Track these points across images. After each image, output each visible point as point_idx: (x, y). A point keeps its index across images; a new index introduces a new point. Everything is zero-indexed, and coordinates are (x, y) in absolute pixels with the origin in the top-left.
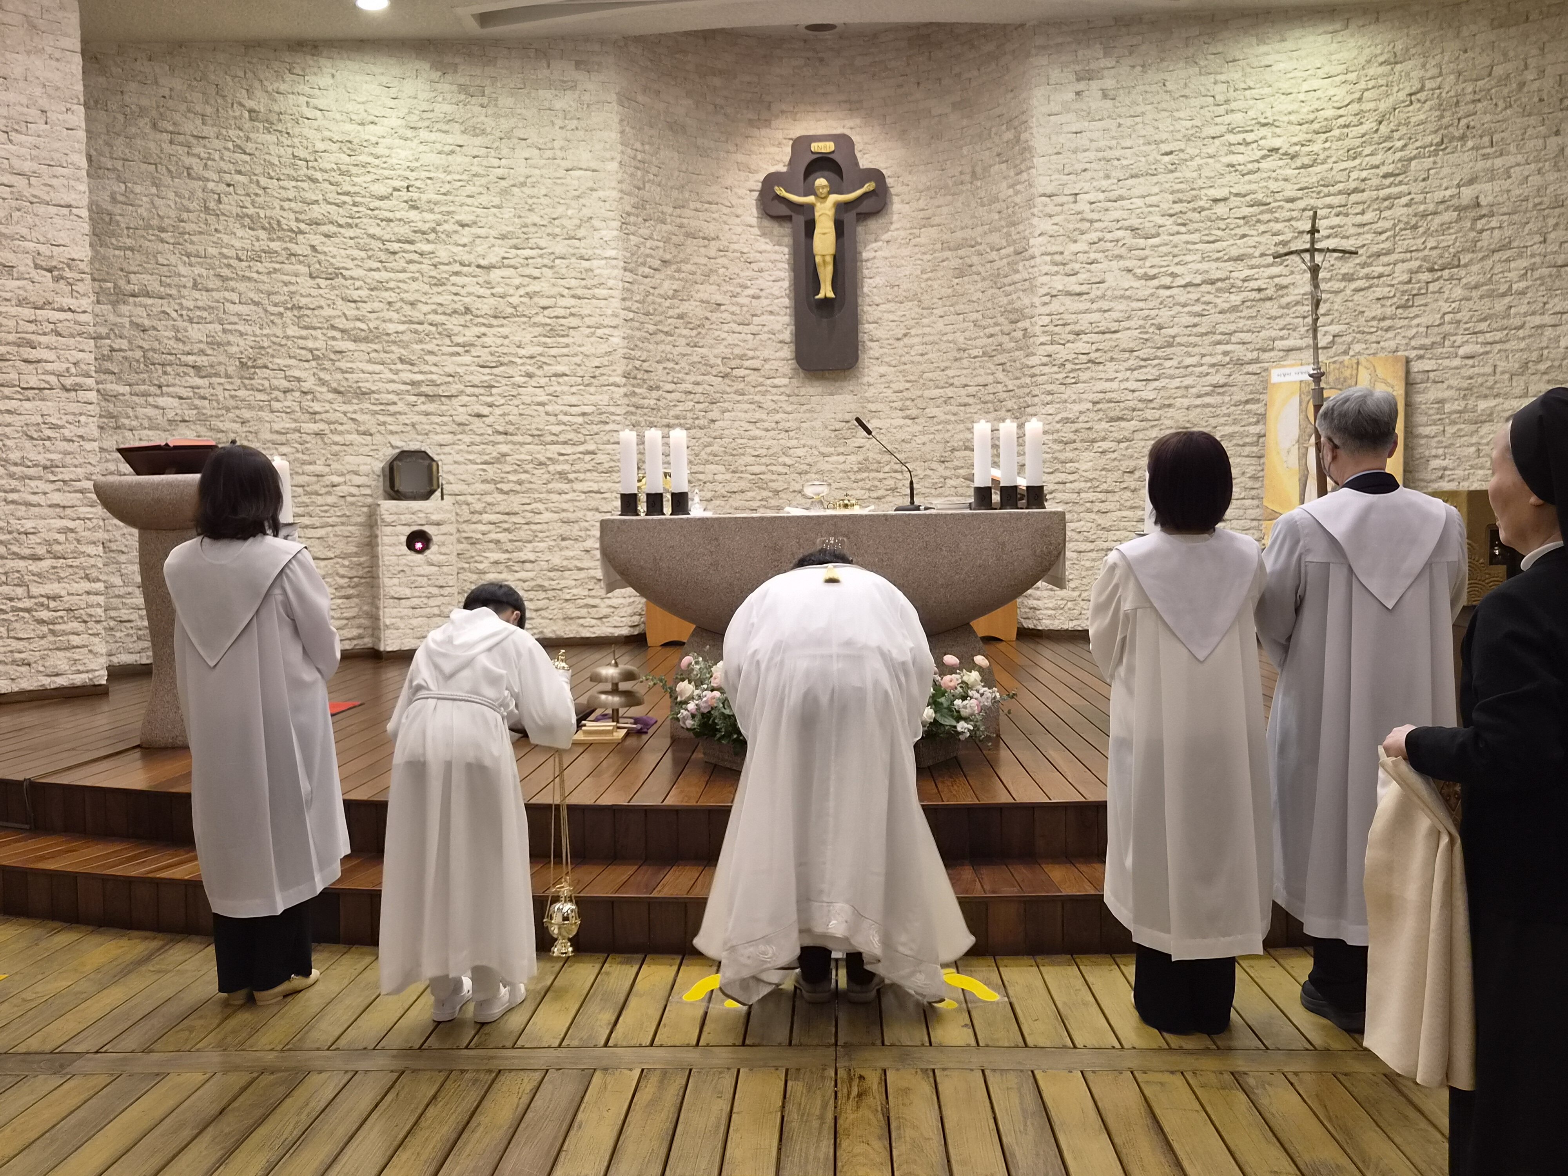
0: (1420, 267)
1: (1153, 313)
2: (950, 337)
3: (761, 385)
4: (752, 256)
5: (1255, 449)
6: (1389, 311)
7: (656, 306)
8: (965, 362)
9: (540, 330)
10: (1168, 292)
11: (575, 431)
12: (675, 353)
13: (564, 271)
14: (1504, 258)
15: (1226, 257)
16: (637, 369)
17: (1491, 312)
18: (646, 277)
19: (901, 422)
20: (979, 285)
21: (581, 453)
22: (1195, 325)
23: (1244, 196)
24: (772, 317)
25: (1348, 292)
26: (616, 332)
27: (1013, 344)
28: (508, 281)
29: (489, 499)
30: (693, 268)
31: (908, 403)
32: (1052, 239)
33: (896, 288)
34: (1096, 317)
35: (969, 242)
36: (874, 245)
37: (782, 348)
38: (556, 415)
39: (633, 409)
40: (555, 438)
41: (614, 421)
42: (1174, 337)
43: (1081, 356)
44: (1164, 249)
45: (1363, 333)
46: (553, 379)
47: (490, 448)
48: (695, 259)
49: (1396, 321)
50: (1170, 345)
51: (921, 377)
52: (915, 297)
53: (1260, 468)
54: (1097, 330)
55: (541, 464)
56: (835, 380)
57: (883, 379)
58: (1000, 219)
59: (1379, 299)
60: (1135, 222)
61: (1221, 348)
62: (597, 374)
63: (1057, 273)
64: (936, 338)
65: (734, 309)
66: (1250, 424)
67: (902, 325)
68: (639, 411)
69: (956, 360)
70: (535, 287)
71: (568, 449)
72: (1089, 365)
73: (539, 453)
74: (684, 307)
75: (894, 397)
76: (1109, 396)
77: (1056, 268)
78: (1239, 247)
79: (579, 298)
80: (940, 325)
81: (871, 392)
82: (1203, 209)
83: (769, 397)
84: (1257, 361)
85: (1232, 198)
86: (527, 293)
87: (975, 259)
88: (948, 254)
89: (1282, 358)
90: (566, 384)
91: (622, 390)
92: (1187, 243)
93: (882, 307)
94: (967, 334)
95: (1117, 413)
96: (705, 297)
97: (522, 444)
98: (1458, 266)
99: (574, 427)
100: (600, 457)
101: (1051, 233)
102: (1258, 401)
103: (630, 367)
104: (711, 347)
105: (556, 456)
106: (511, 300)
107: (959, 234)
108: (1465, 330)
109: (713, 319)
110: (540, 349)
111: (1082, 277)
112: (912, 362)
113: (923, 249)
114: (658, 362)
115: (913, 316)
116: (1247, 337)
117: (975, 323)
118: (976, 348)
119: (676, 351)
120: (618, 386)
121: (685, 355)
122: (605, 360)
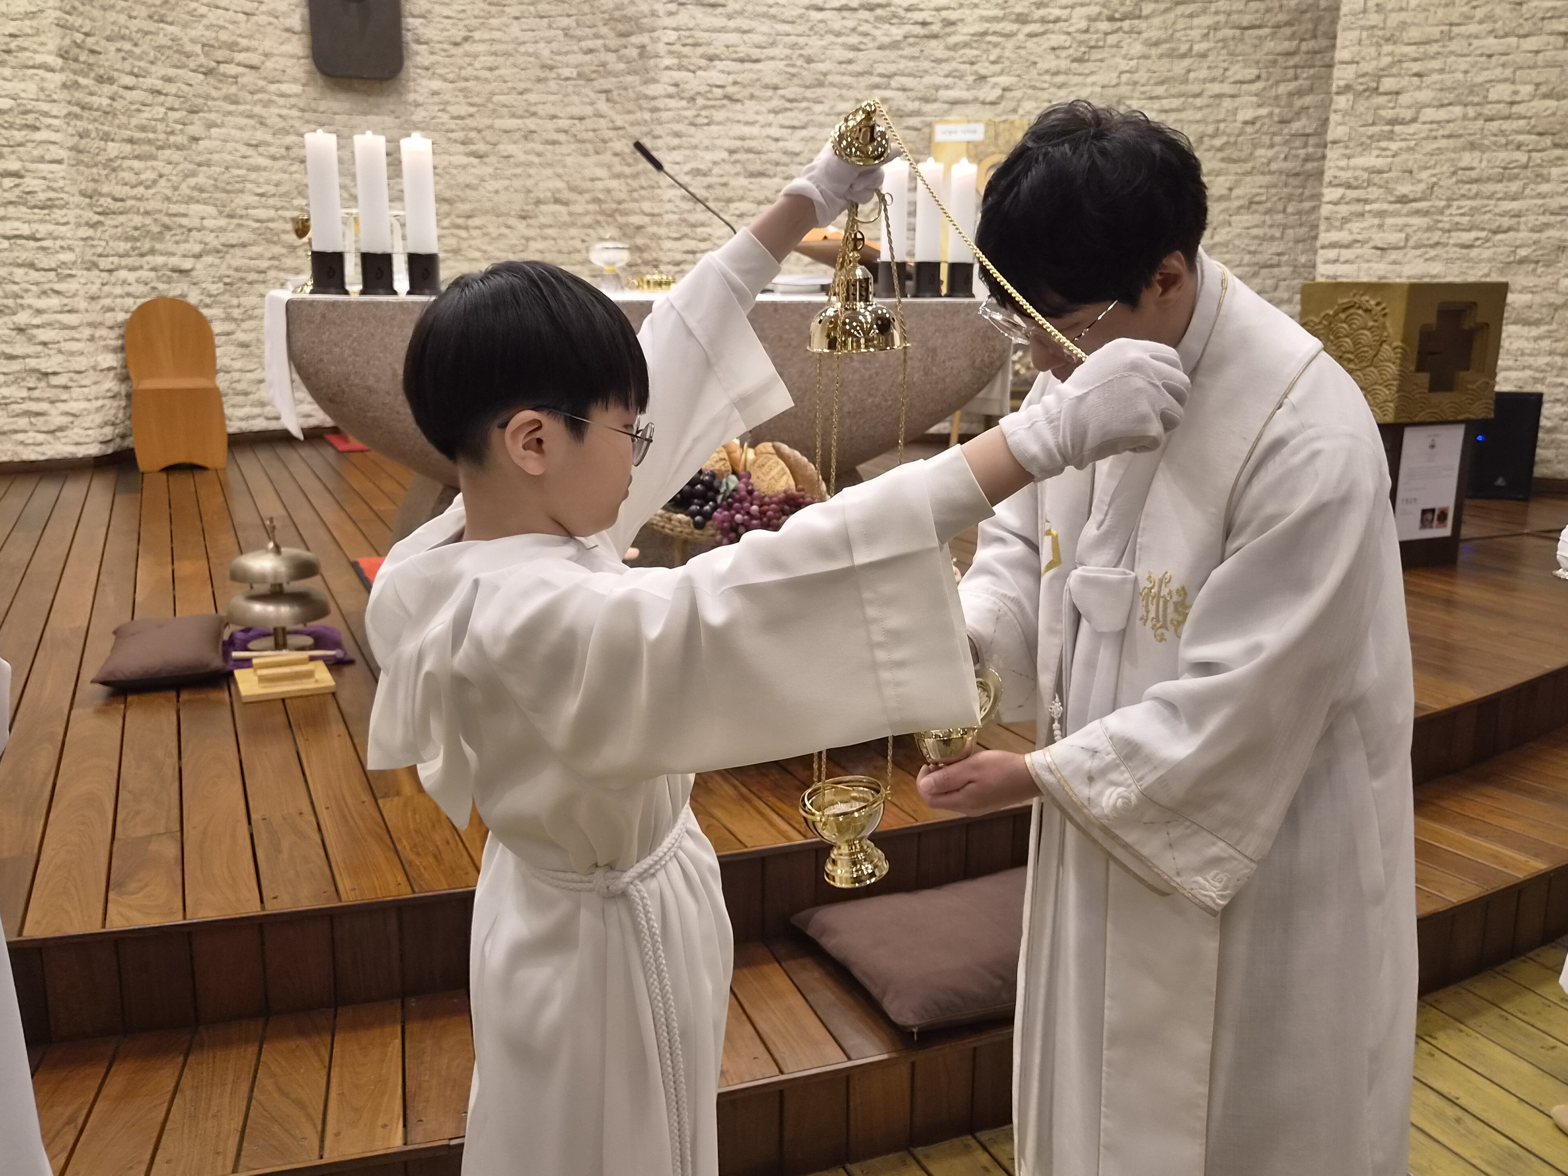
0: (1100, 14)
1: (802, 40)
2: (530, 48)
3: (262, 90)
6: (1064, 64)
8: (553, 85)
10: (819, 15)
12: (134, 29)
14: (1188, 12)
16: (78, 46)
17: (1169, 74)
19: (464, 160)
22: (850, 62)
25: (1021, 37)
27: (622, 66)
31: (473, 134)
34: (733, 38)
37: (288, 41)
39: (77, 110)
41: (49, 126)
42: (825, 75)
43: (715, 90)
45: (1034, 88)
49: (1071, 77)
50: (821, 84)
51: (489, 100)
54: (735, 56)
56: (368, 93)
57: (436, 99)
59: (1054, 49)
62: (13, 46)
64: (510, 47)
67: (461, 24)
68: (86, 114)
69: (539, 80)
72: (725, 102)
75: (452, 124)
76: (748, 144)
80: (515, 30)
81: (418, 115)
83: (274, 110)
84: (917, 113)
89: (946, 112)
91: (58, 78)
94: (555, 46)
95: (757, 167)
98: (1139, 17)
100: (30, 183)
103: (67, 41)
104: (185, 26)
108: (1143, 93)
112: (477, 78)
114: (108, 39)
115: (476, 12)
116: (908, 82)
117: (566, 31)
118: (567, 66)
119: (135, 25)
120: (52, 70)
121: (147, 33)
122: (27, 26)
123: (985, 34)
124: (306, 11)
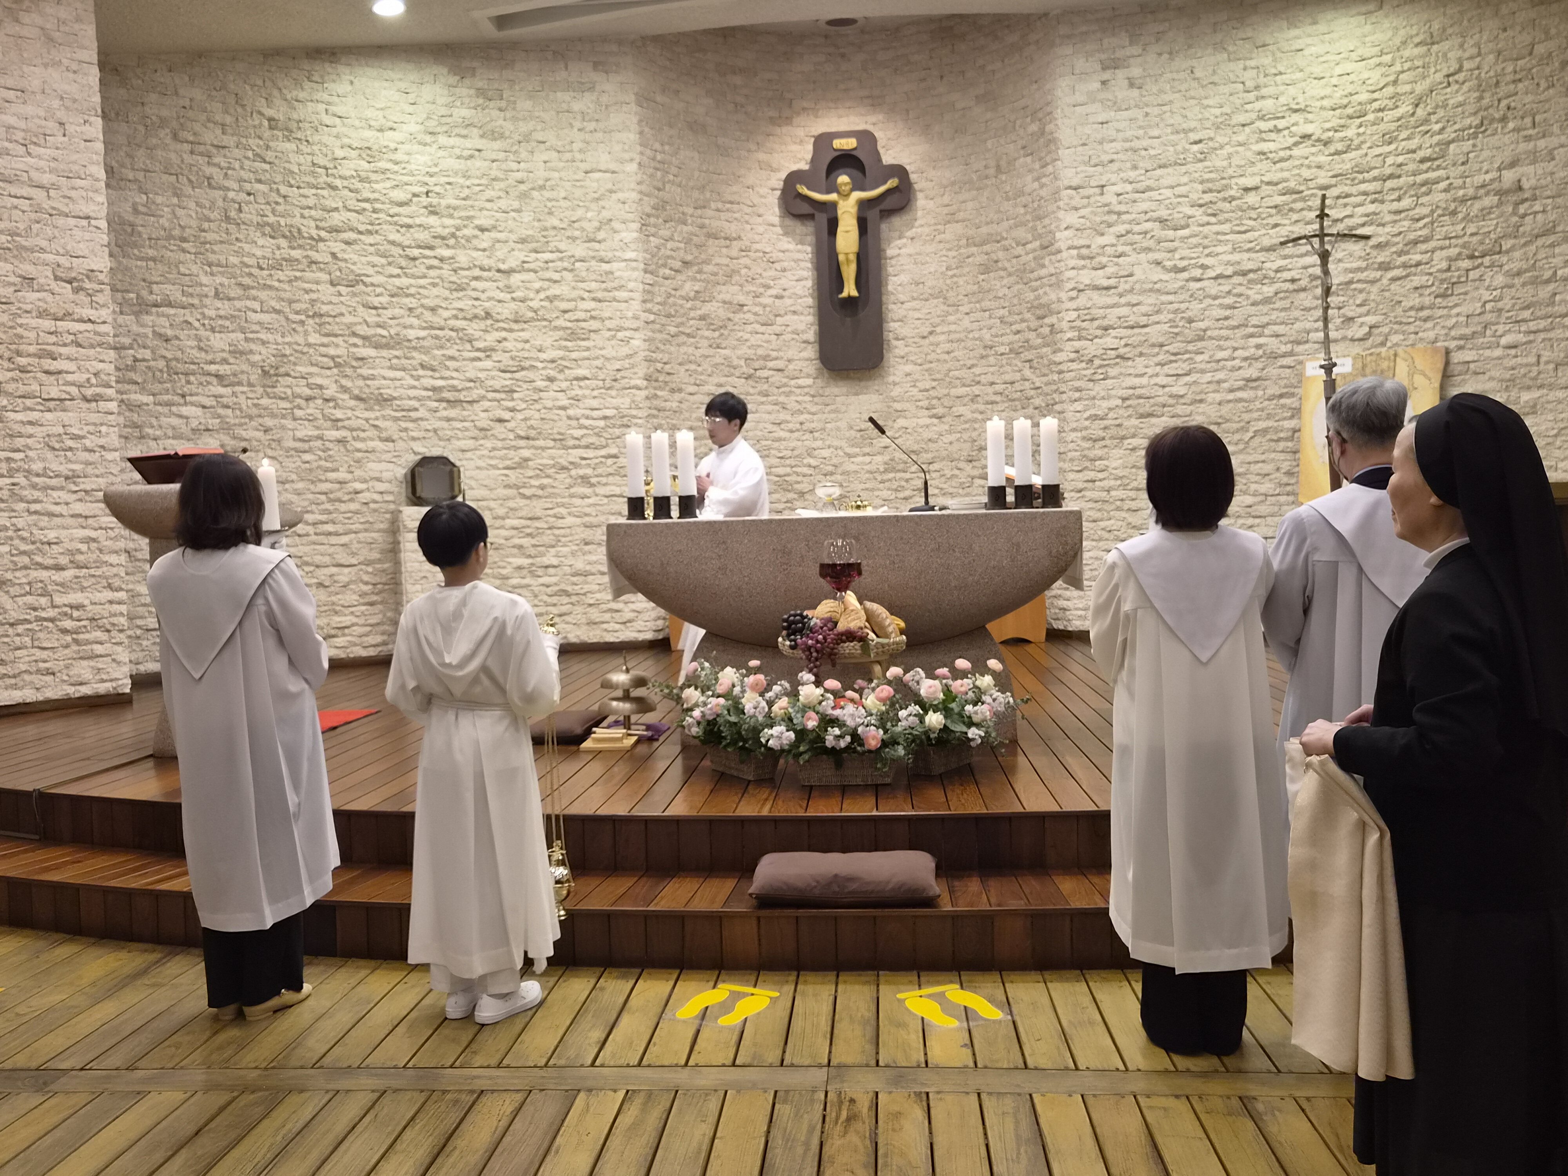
0: (1460, 254)
1: (1183, 306)
2: (977, 334)
3: (785, 385)
4: (776, 255)
5: (1290, 444)
6: (1427, 301)
7: (678, 308)
8: (992, 360)
9: (561, 333)
10: (1198, 285)
11: (598, 435)
12: (698, 355)
13: (584, 274)
14: (1548, 242)
15: (1258, 248)
16: (658, 371)
17: (1534, 299)
18: (667, 279)
19: (928, 421)
20: (1005, 281)
21: (602, 457)
22: (1227, 318)
23: (1277, 184)
24: (796, 317)
25: (1385, 281)
26: (637, 335)
27: (1040, 341)
28: (528, 285)
29: (511, 504)
30: (715, 269)
31: (934, 402)
32: (1079, 233)
33: (921, 286)
34: (1124, 311)
35: (994, 238)
36: (899, 242)
37: (805, 349)
38: (578, 419)
39: (655, 412)
40: (577, 442)
41: (636, 425)
42: (1205, 331)
43: (1109, 352)
44: (1194, 241)
45: (1401, 323)
46: (575, 382)
47: (512, 453)
48: (717, 260)
49: (1436, 310)
50: (1201, 339)
51: (947, 375)
52: (940, 294)
53: (1295, 463)
54: (1126, 324)
55: (563, 468)
56: (860, 380)
57: (908, 378)
58: (1026, 214)
59: (1416, 288)
60: (1163, 213)
61: (1253, 341)
62: (618, 377)
63: (1084, 267)
64: (962, 336)
65: (757, 309)
66: (1285, 419)
67: (928, 323)
68: (661, 414)
69: (982, 357)
70: (555, 290)
71: (590, 453)
72: (1118, 360)
73: (561, 457)
74: (707, 308)
75: (920, 396)
76: (1138, 392)
77: (1082, 262)
78: (1271, 237)
79: (600, 301)
80: (966, 322)
81: (896, 392)
82: (1233, 199)
83: (793, 398)
84: (1291, 354)
85: (1264, 187)
86: (547, 297)
87: (1001, 255)
88: (974, 249)
90: (587, 387)
91: (644, 393)
92: (1218, 233)
93: (907, 305)
94: (993, 331)
95: (1147, 409)
96: (727, 297)
97: (543, 449)
98: (1500, 252)
99: (596, 431)
101: (1078, 226)
102: (1293, 395)
103: (652, 369)
104: (734, 348)
105: (578, 460)
106: (531, 304)
107: (984, 230)
108: (1507, 318)
109: (736, 320)
110: (561, 353)
111: (1110, 270)
112: (938, 360)
113: (948, 246)
114: (680, 364)
115: (938, 313)
116: (1280, 329)
117: (1002, 319)
118: (1003, 344)
119: (698, 353)
120: (639, 389)
121: (707, 357)
122: (626, 363)
123: (1351, 282)
124: (817, 327)
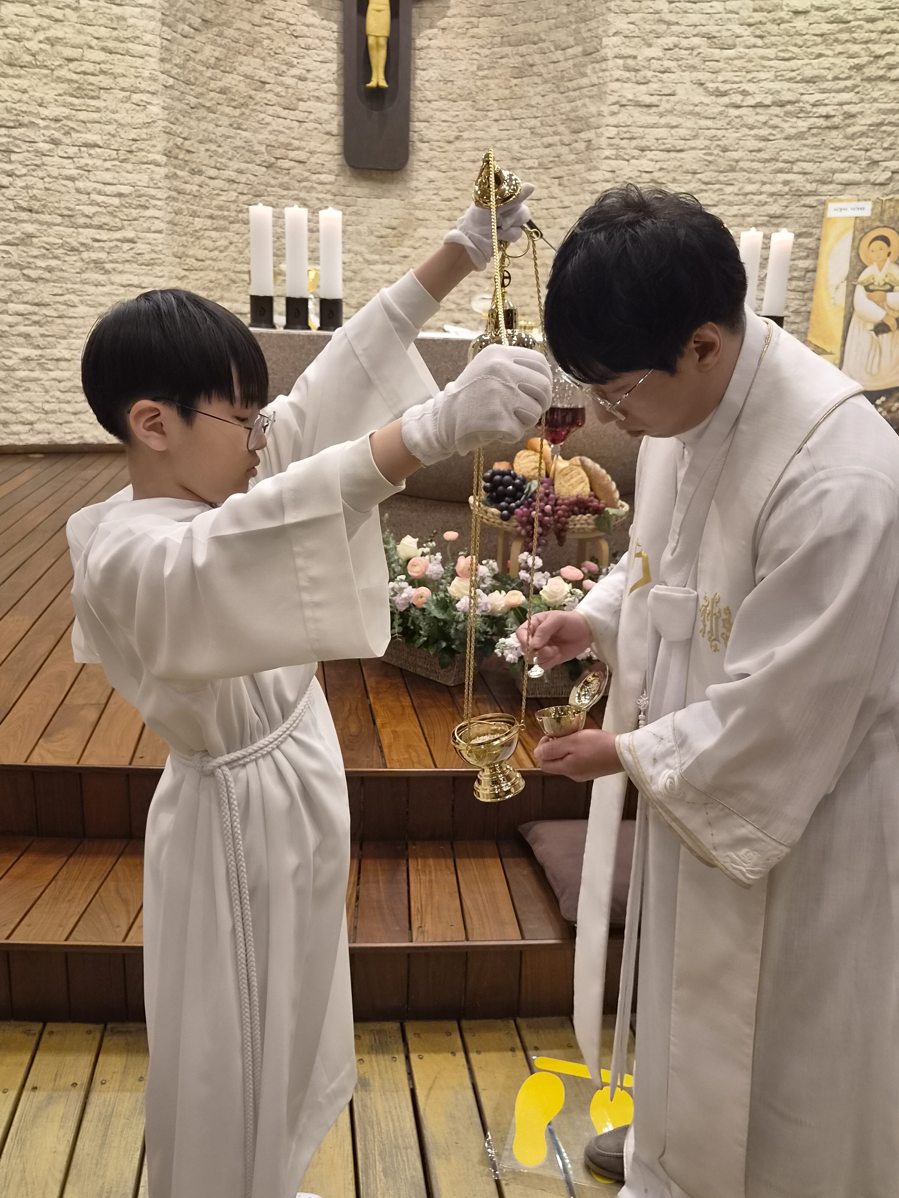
1: (720, 133)
2: (504, 144)
3: (306, 180)
4: (300, 29)
5: (801, 284)
7: (197, 75)
9: (65, 86)
10: (737, 112)
11: (111, 214)
12: (219, 134)
13: (91, 15)
15: (799, 78)
16: (179, 147)
18: (185, 37)
20: (539, 89)
21: (118, 240)
22: (759, 151)
23: (826, 10)
24: (319, 104)
26: (155, 100)
27: (573, 157)
28: (24, 20)
29: (14, 286)
30: (236, 34)
32: (626, 40)
33: (450, 85)
34: (662, 132)
35: (531, 38)
36: (429, 32)
37: (329, 141)
38: (89, 194)
39: (174, 194)
40: (88, 221)
41: (155, 206)
42: (737, 161)
43: (644, 174)
44: (738, 63)
46: (83, 149)
47: (12, 227)
48: (238, 24)
50: (733, 170)
52: (469, 97)
53: (803, 303)
54: (663, 147)
55: (73, 249)
56: (383, 182)
57: (432, 185)
58: (568, 13)
60: (712, 29)
61: (782, 177)
62: (134, 148)
63: (627, 80)
64: (489, 144)
65: (279, 89)
66: (800, 258)
67: (454, 126)
68: (181, 197)
70: (57, 31)
71: (103, 235)
73: (70, 236)
74: (229, 80)
75: (442, 205)
77: (627, 74)
78: (813, 68)
79: (111, 53)
80: (494, 130)
81: (418, 198)
82: (783, 21)
83: (314, 195)
84: (815, 193)
85: (813, 12)
86: (48, 39)
87: (537, 58)
88: (508, 50)
89: (840, 193)
90: (98, 157)
91: (163, 171)
92: (763, 58)
93: (434, 105)
94: (523, 142)
96: (249, 71)
97: (50, 225)
99: (110, 209)
100: (141, 247)
101: (627, 32)
102: (810, 235)
103: (171, 144)
104: (255, 131)
105: (89, 242)
106: (28, 45)
107: (521, 28)
109: (258, 99)
110: (67, 111)
111: (654, 86)
112: (463, 169)
113: (480, 42)
114: (200, 142)
115: (466, 117)
116: (808, 167)
117: (533, 131)
118: (531, 158)
119: (220, 131)
120: (158, 165)
121: (228, 137)
122: (143, 133)
123: (881, 124)
124: (341, 118)
